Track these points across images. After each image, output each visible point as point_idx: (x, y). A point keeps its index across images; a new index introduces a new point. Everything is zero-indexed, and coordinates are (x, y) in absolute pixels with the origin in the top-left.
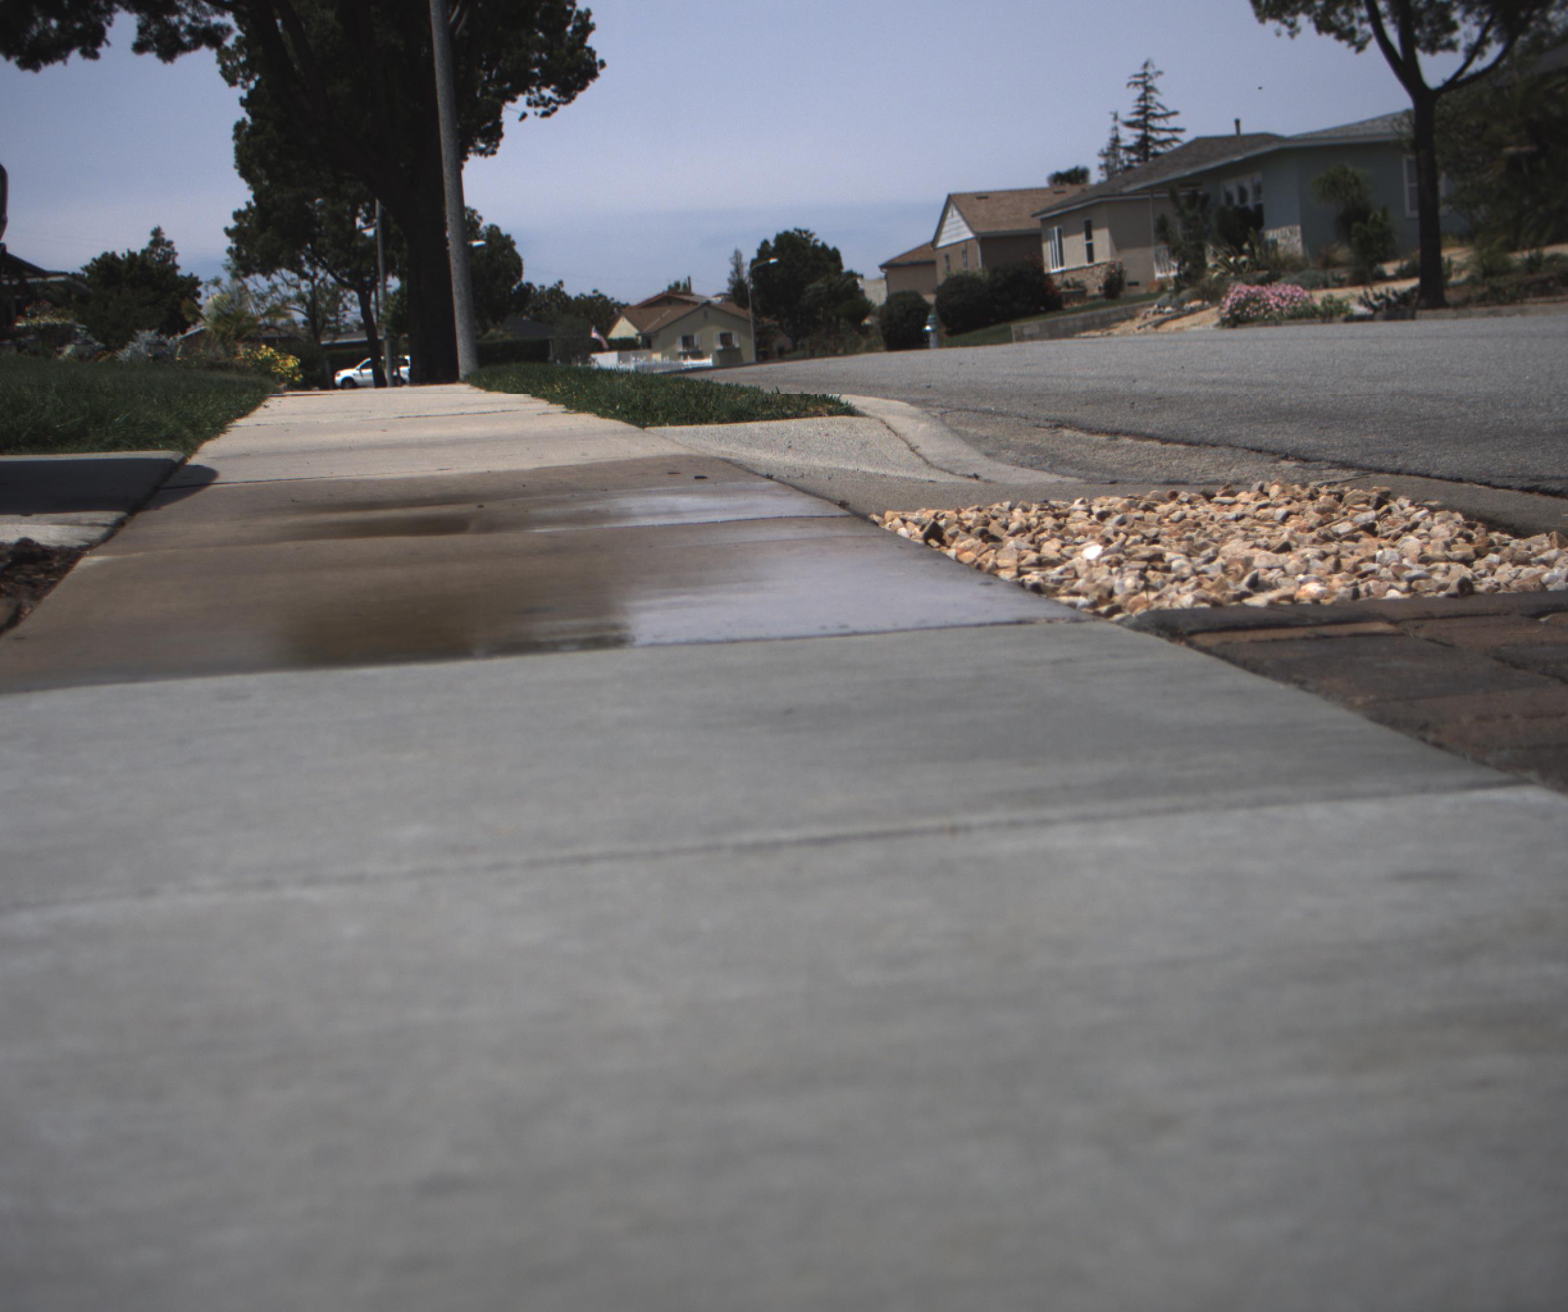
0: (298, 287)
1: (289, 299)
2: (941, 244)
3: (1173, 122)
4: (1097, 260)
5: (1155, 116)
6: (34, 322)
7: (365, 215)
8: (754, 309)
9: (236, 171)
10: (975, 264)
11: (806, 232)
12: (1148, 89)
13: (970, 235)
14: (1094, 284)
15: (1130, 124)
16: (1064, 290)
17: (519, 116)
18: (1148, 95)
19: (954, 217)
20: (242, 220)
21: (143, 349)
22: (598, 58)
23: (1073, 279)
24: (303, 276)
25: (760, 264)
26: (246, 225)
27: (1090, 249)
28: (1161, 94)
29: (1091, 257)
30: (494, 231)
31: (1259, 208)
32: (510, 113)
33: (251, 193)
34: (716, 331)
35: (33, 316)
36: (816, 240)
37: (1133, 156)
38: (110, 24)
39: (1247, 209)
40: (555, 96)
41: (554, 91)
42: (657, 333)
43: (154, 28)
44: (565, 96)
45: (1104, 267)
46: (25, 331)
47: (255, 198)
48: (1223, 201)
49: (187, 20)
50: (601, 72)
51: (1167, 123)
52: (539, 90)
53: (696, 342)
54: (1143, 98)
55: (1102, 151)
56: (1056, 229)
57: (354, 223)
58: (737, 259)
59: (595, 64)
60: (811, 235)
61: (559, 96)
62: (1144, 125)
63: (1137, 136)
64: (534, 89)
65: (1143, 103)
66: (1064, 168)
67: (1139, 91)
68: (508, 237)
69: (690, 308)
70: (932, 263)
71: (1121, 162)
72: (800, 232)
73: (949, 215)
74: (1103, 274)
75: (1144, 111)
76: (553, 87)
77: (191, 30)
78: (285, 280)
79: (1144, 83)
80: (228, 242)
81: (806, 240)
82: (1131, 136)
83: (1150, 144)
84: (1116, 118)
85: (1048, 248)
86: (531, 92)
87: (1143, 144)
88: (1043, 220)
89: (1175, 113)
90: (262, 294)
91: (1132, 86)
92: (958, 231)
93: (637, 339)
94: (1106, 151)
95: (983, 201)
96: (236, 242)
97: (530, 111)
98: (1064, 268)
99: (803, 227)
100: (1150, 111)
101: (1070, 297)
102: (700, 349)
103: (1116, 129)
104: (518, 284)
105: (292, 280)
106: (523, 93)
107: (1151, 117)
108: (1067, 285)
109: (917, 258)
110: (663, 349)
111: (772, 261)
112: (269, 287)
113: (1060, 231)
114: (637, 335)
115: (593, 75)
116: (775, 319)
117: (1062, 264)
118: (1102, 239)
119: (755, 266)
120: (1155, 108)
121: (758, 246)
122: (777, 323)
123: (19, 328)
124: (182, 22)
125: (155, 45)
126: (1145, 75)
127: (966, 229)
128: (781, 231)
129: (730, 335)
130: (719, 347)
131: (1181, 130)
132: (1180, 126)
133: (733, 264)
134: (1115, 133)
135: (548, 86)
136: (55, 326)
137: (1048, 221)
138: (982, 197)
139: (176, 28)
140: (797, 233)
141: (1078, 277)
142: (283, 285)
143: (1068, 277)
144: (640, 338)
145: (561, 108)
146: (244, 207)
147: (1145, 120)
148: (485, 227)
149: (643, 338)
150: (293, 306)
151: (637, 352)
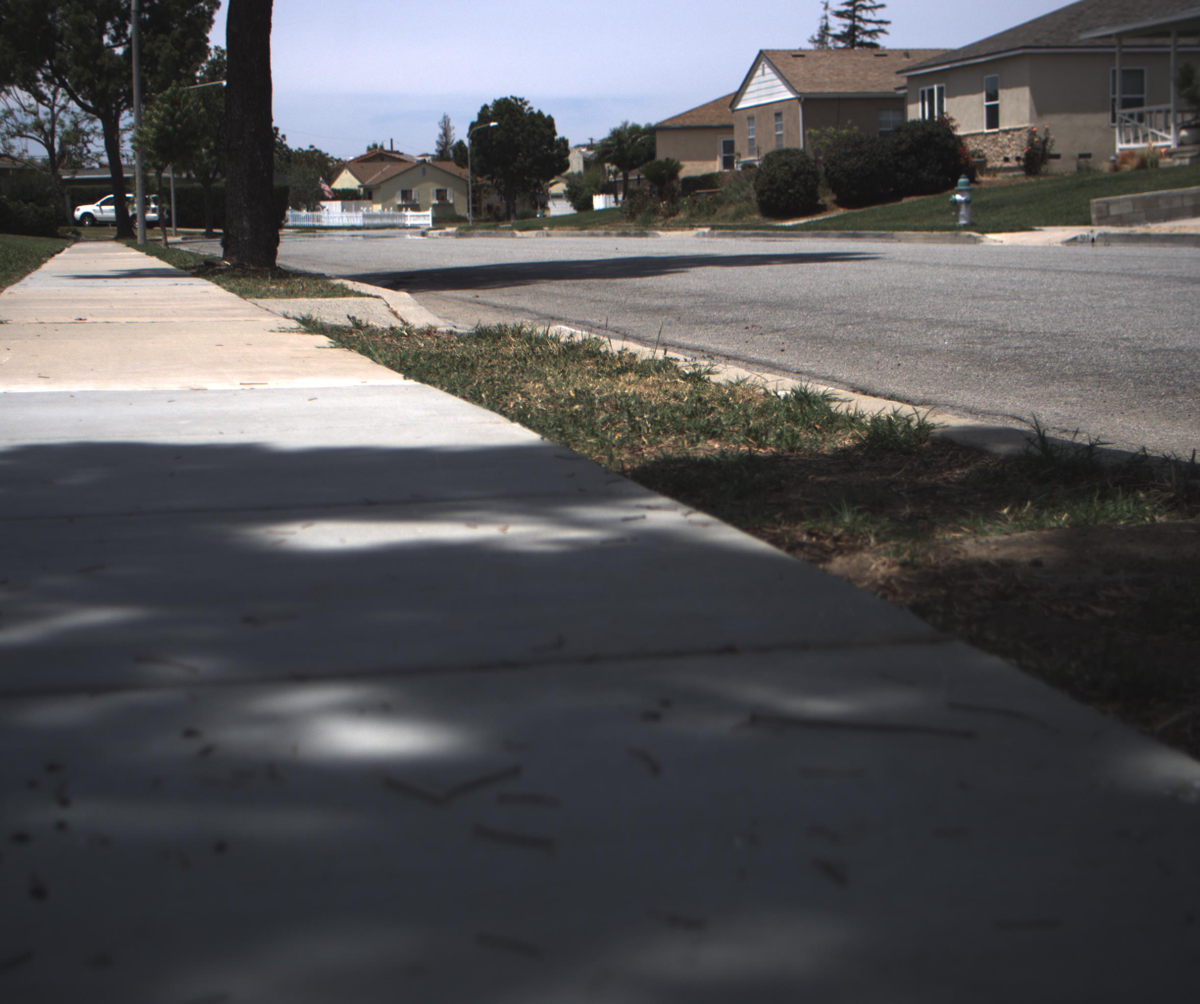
0: (36, 114)
1: (26, 127)
2: (741, 106)
3: (879, 14)
5: (864, 8)
7: (112, 32)
8: (473, 171)
11: (521, 100)
13: (789, 95)
14: (1004, 153)
15: (839, 14)
19: (766, 76)
24: (40, 97)
25: (479, 127)
27: (993, 111)
29: (993, 122)
34: (433, 188)
36: (530, 108)
37: (841, 44)
42: (378, 186)
51: (875, 15)
53: (414, 196)
55: (812, 37)
57: (102, 40)
58: (445, 123)
60: (526, 103)
62: (851, 15)
63: (845, 26)
69: (401, 167)
70: (730, 128)
71: (829, 48)
72: (516, 99)
74: (1020, 142)
81: (521, 108)
82: (839, 25)
83: (857, 33)
84: (826, 7)
87: (850, 37)
88: (909, 78)
89: (882, 6)
92: (769, 91)
93: (359, 191)
94: (817, 38)
95: (799, 59)
99: (519, 95)
102: (417, 202)
107: (859, 8)
110: (385, 201)
111: (493, 124)
113: (941, 90)
114: (360, 187)
116: (488, 179)
118: (1014, 100)
119: (475, 129)
121: (479, 109)
122: (489, 182)
127: (783, 88)
128: (497, 98)
129: (446, 191)
130: (435, 201)
131: (887, 23)
132: (885, 19)
133: (442, 127)
134: (824, 21)
137: (922, 79)
138: (799, 55)
140: (513, 101)
144: (362, 190)
147: (854, 10)
149: (365, 190)
151: (362, 202)
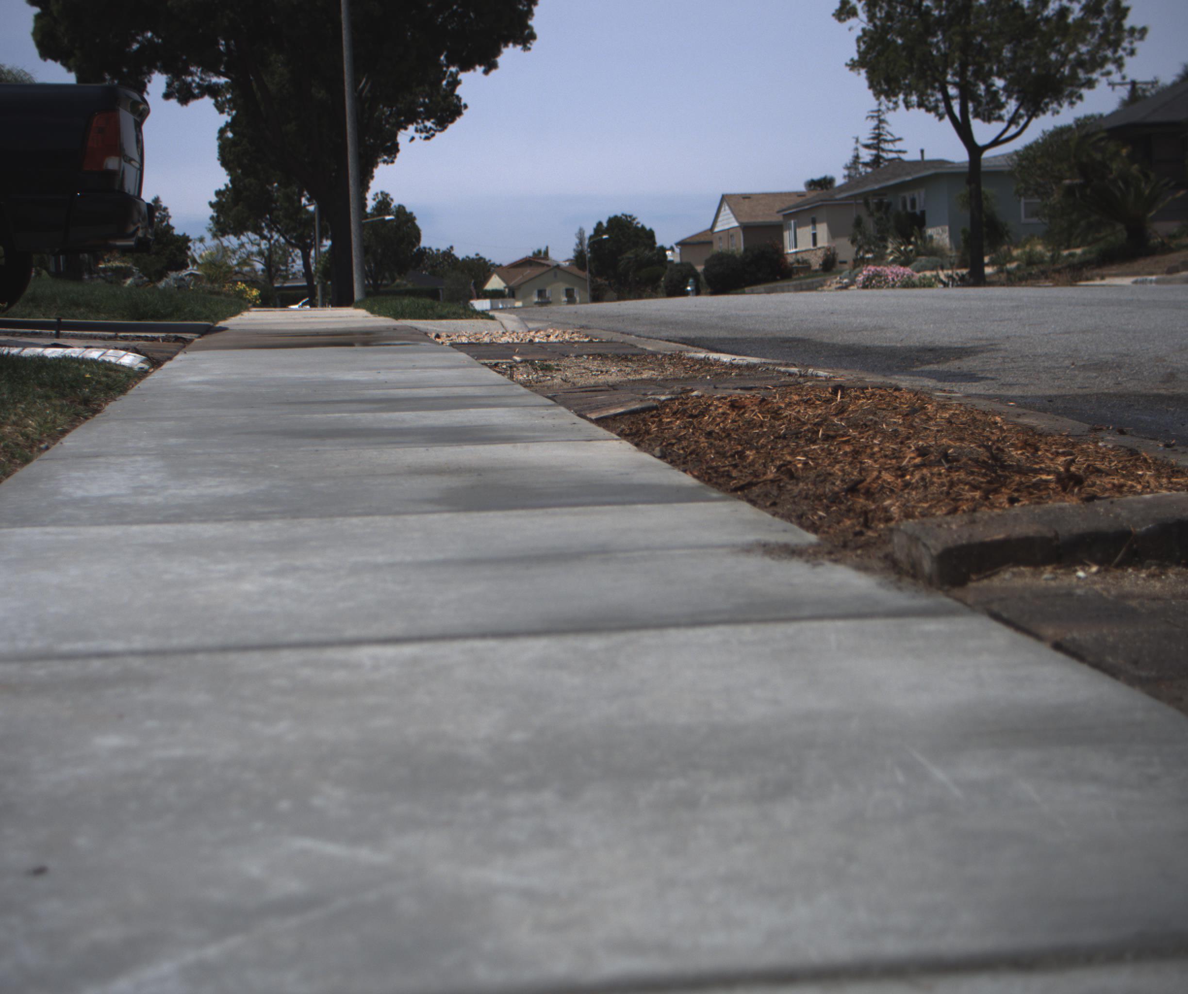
0: (259, 245)
1: (252, 253)
2: (717, 230)
3: (898, 146)
4: (819, 245)
5: (886, 141)
6: (109, 265)
7: (308, 196)
8: (590, 272)
9: (218, 163)
10: (738, 245)
11: (630, 216)
12: (881, 121)
13: (736, 224)
14: (816, 262)
15: (867, 146)
16: (796, 265)
17: (409, 138)
18: (881, 125)
19: (726, 211)
20: (221, 196)
21: (172, 282)
22: (463, 102)
23: (802, 258)
24: (263, 237)
25: (595, 239)
26: (224, 200)
27: (814, 236)
28: (890, 126)
29: (815, 243)
30: (401, 209)
31: (923, 213)
32: (403, 137)
33: (229, 178)
34: (562, 287)
35: (109, 261)
36: (638, 223)
37: (869, 170)
38: (149, 81)
39: (914, 214)
40: (433, 126)
41: (433, 123)
42: (519, 286)
43: (176, 83)
44: (440, 126)
45: (823, 250)
46: (104, 270)
47: (231, 181)
48: (900, 208)
49: (197, 80)
50: (465, 112)
51: (894, 146)
52: (423, 122)
53: (548, 294)
54: (877, 127)
55: (846, 165)
56: (792, 222)
57: (300, 201)
58: (580, 233)
59: (461, 106)
60: (634, 219)
61: (436, 126)
62: (877, 147)
63: (872, 155)
64: (420, 121)
65: (877, 131)
66: (817, 176)
67: (875, 123)
68: (411, 214)
69: (545, 269)
70: (710, 243)
71: (860, 174)
72: (626, 216)
73: (723, 209)
74: (822, 255)
75: (878, 137)
76: (432, 120)
77: (199, 86)
78: (250, 239)
79: (878, 117)
80: (211, 212)
81: (630, 223)
82: (867, 155)
83: (881, 161)
84: (857, 141)
85: (788, 236)
86: (417, 123)
87: (877, 161)
88: (784, 215)
89: (900, 139)
90: (233, 249)
91: (869, 119)
92: (728, 221)
93: (505, 291)
94: (849, 165)
95: (747, 200)
96: (217, 212)
97: (417, 135)
98: (797, 250)
99: (628, 213)
100: (882, 137)
101: (799, 270)
102: (549, 300)
103: (856, 149)
104: (417, 248)
105: (255, 240)
106: (412, 124)
107: (882, 142)
108: (798, 261)
109: (702, 239)
110: (523, 298)
111: (605, 237)
112: (239, 244)
113: (795, 223)
114: (505, 288)
115: (459, 113)
116: (606, 280)
117: (796, 247)
118: (822, 230)
119: (592, 241)
120: (886, 135)
121: (594, 225)
122: (607, 282)
123: (101, 268)
124: (194, 81)
125: (177, 95)
126: (879, 111)
127: (733, 219)
128: (612, 215)
129: (573, 290)
130: (564, 298)
131: (904, 152)
132: (903, 149)
133: (578, 238)
134: (856, 152)
135: (429, 120)
136: (121, 268)
137: (788, 217)
138: (746, 197)
139: (190, 84)
140: (624, 217)
141: (806, 256)
142: (248, 243)
143: (799, 256)
144: (507, 290)
145: (438, 134)
146: (223, 188)
147: (878, 143)
148: (395, 206)
149: (509, 290)
150: (255, 258)
151: (505, 300)
